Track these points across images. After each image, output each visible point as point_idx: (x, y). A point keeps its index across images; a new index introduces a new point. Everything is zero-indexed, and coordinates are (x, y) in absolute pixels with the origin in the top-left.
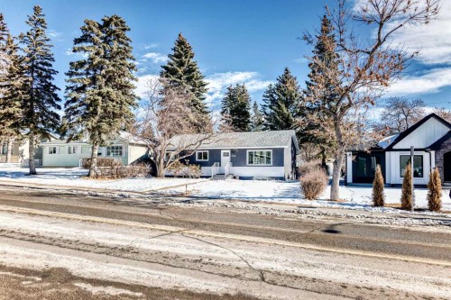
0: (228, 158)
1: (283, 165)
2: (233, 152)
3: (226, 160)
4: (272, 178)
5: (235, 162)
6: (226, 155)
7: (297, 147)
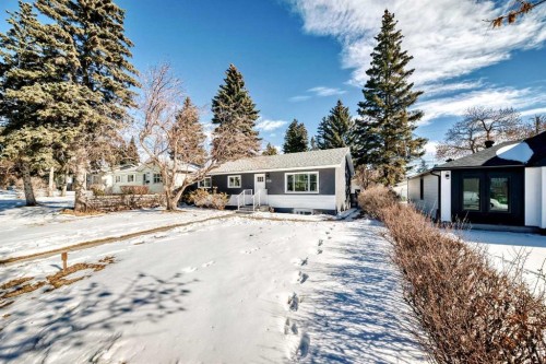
0: (263, 184)
1: (334, 193)
2: (268, 175)
3: (260, 187)
4: (318, 211)
5: (271, 190)
6: (260, 179)
7: (352, 169)
